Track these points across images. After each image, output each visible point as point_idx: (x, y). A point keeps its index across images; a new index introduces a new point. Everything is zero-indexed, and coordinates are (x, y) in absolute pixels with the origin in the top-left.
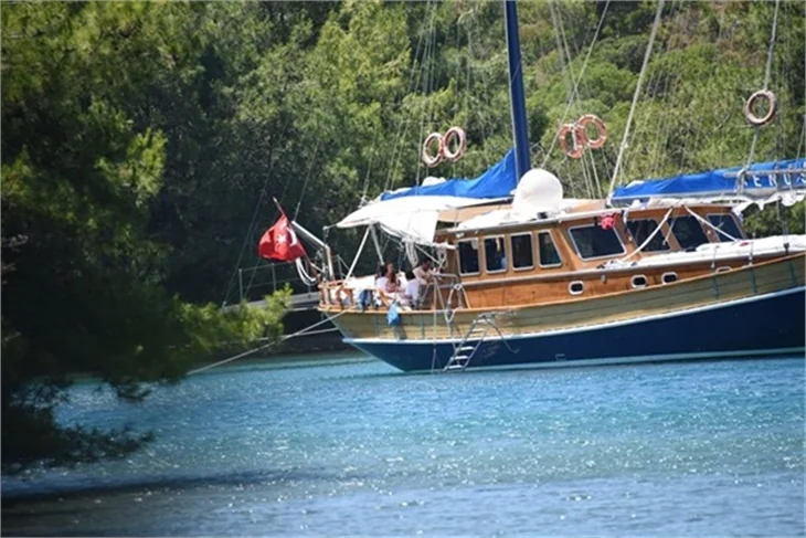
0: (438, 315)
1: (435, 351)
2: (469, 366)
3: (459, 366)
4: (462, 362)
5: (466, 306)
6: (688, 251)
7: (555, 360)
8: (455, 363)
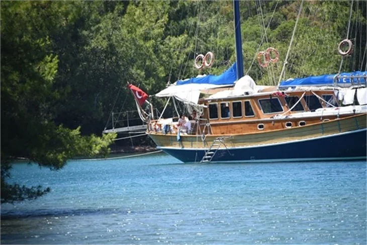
0: (199, 137)
1: (197, 153)
2: (211, 161)
3: (207, 161)
4: (209, 159)
5: (211, 134)
6: (312, 111)
7: (250, 159)
8: (205, 159)
